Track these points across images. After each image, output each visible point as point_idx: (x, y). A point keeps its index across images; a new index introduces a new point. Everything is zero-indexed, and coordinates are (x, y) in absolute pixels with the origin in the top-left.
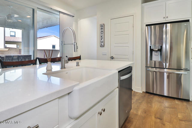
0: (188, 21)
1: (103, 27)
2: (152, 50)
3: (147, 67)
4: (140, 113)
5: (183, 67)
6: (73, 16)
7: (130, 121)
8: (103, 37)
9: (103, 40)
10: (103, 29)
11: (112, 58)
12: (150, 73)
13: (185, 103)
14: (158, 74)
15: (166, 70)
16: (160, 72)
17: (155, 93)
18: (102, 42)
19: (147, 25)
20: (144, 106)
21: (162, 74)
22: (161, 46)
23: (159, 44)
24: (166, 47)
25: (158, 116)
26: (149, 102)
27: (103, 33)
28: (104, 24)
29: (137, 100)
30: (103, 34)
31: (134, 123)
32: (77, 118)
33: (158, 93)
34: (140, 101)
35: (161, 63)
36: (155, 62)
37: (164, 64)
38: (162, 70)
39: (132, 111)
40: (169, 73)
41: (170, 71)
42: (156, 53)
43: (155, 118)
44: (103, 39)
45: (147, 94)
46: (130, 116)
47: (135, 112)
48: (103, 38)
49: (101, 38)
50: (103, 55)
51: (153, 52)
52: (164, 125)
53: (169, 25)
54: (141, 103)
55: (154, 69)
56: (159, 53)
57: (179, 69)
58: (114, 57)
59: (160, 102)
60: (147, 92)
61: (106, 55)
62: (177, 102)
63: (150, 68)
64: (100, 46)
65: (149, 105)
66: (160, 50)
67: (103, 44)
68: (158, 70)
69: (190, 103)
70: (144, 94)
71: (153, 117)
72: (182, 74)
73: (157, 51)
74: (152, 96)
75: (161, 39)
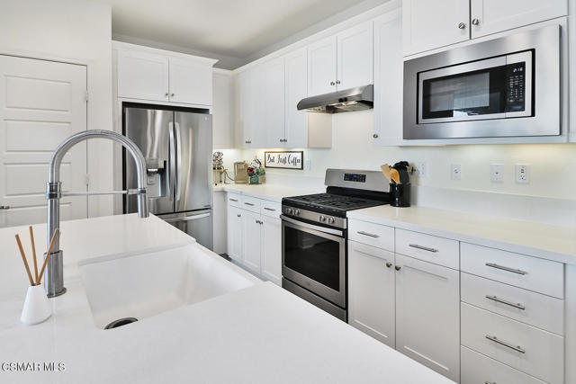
22: (165, 162)
24: (178, 162)
56: (158, 177)
57: (199, 209)
66: (162, 171)
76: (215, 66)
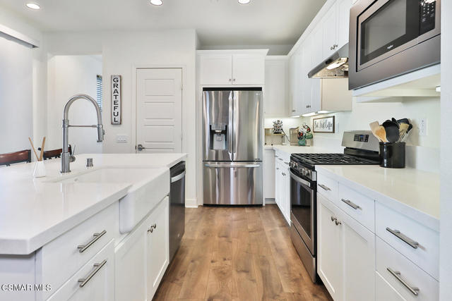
0: (260, 89)
1: (119, 83)
2: (212, 133)
3: (204, 161)
4: (197, 236)
5: (256, 157)
6: (34, 46)
7: (183, 252)
8: (119, 103)
9: (118, 110)
10: (119, 86)
11: (140, 148)
12: (210, 170)
13: (257, 210)
14: (222, 170)
15: (232, 164)
16: (225, 168)
17: (217, 203)
18: (116, 114)
19: (205, 89)
20: (202, 226)
21: (227, 170)
22: (226, 126)
23: (222, 122)
24: (234, 126)
25: (223, 234)
26: (210, 219)
27: (119, 94)
28: (120, 76)
29: (191, 220)
30: (118, 98)
31: (190, 252)
32: (130, 232)
33: (222, 203)
34: (195, 221)
35: (225, 153)
36: (217, 152)
37: (230, 154)
38: (227, 165)
39: (184, 237)
40: (238, 168)
41: (239, 164)
42: (218, 138)
43: (219, 237)
44: (119, 108)
45: (206, 208)
46: (182, 244)
47: (190, 238)
48: (119, 106)
49: (113, 106)
50: (119, 142)
51: (215, 135)
52: (231, 242)
53: (236, 93)
54: (197, 223)
55: (216, 164)
56: (223, 136)
57: (251, 161)
58: (143, 146)
59: (225, 216)
60: (205, 205)
61: (125, 142)
62: (247, 210)
63: (209, 163)
64: (112, 124)
65: (210, 223)
66: (225, 132)
67: (118, 119)
68: (222, 164)
69: (264, 209)
70: (201, 209)
71: (217, 238)
72: (253, 168)
73: (219, 134)
74: (213, 209)
75: (226, 113)
76: (269, 54)
